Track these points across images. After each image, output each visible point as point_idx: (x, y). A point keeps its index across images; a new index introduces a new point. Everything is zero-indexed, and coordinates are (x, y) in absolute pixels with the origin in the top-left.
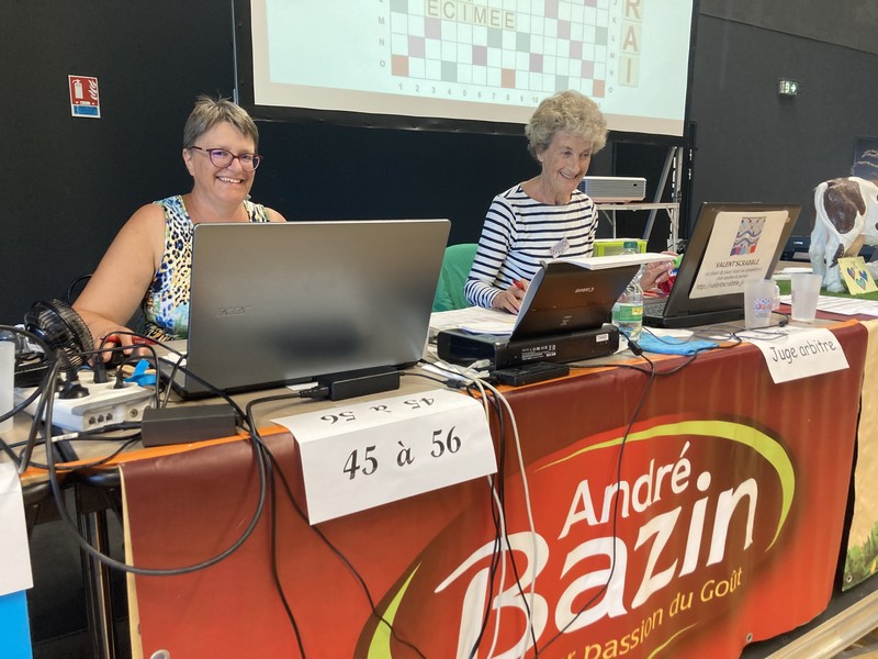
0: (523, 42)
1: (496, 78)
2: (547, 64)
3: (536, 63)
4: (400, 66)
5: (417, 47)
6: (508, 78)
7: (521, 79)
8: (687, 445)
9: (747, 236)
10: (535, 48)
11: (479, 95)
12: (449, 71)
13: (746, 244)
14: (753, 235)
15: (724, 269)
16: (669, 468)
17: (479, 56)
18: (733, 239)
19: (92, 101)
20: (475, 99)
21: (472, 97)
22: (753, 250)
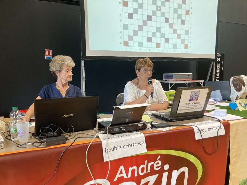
0: (163, 35)
1: (155, 45)
2: (170, 41)
3: (167, 41)
4: (126, 44)
5: (131, 38)
6: (158, 45)
7: (162, 45)
8: (159, 157)
9: (194, 96)
10: (166, 37)
11: (149, 50)
12: (140, 44)
13: (194, 98)
14: (196, 96)
15: (188, 105)
16: (153, 163)
17: (149, 40)
18: (189, 97)
19: (50, 55)
20: (148, 51)
21: (147, 51)
22: (197, 100)
